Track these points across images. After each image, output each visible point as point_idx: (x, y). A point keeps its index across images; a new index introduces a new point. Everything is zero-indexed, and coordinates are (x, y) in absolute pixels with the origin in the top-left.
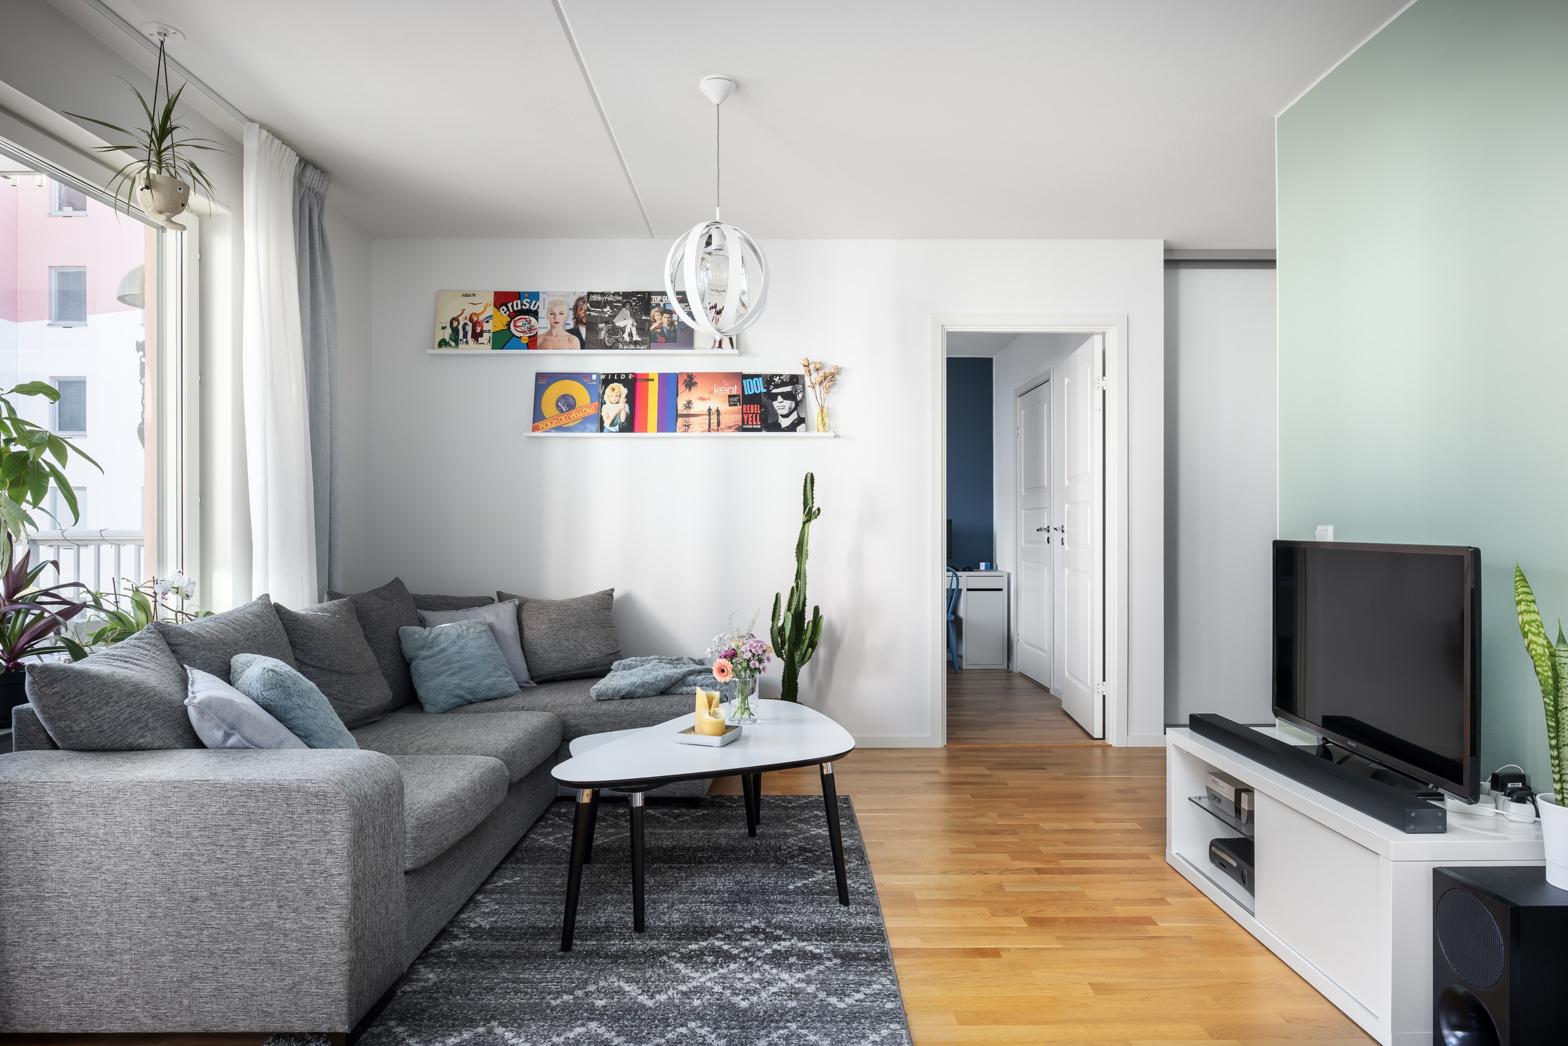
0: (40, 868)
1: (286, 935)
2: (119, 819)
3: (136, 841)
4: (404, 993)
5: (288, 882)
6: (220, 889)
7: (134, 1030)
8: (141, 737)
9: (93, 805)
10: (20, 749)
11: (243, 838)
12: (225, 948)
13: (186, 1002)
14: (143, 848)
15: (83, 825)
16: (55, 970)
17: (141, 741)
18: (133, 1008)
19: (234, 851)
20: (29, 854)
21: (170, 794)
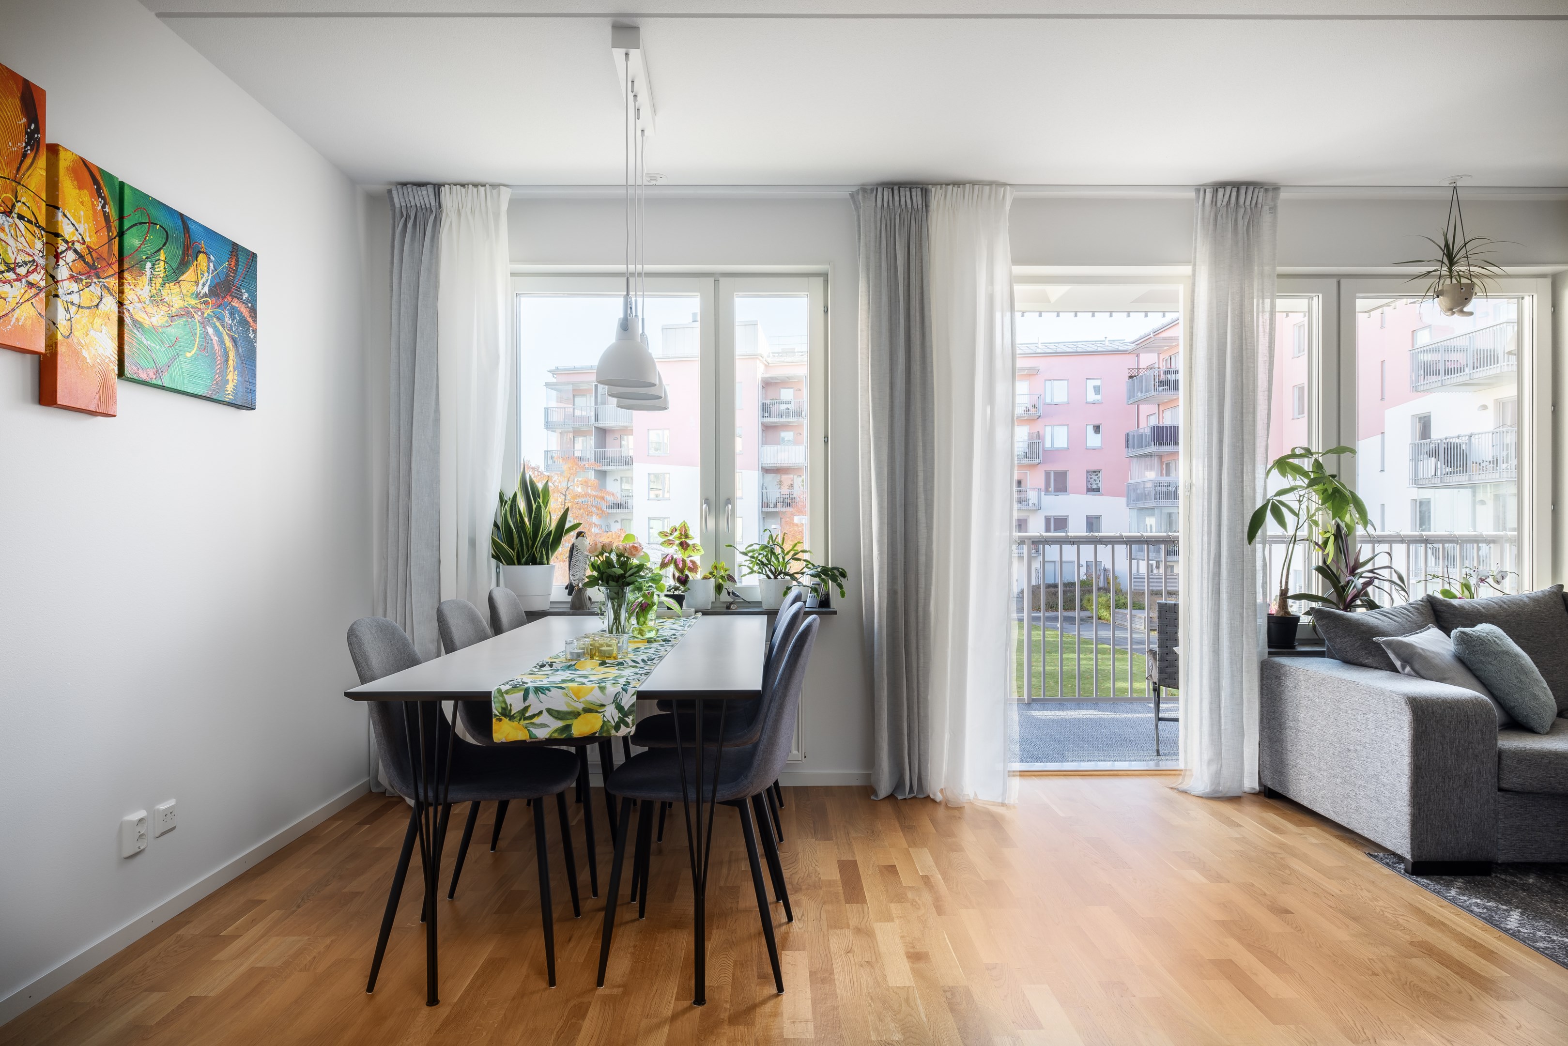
0: (1298, 714)
1: (1384, 786)
2: (1323, 695)
3: (1329, 710)
4: (1496, 876)
5: (1385, 753)
6: (1358, 748)
7: (1327, 816)
8: (1367, 659)
9: (1315, 685)
10: (1328, 658)
11: (1367, 720)
12: (1360, 784)
13: (1345, 809)
14: (1331, 714)
15: (1311, 694)
16: (1302, 770)
17: (1366, 661)
18: (1327, 803)
19: (1364, 727)
20: (1295, 705)
21: (1340, 686)
